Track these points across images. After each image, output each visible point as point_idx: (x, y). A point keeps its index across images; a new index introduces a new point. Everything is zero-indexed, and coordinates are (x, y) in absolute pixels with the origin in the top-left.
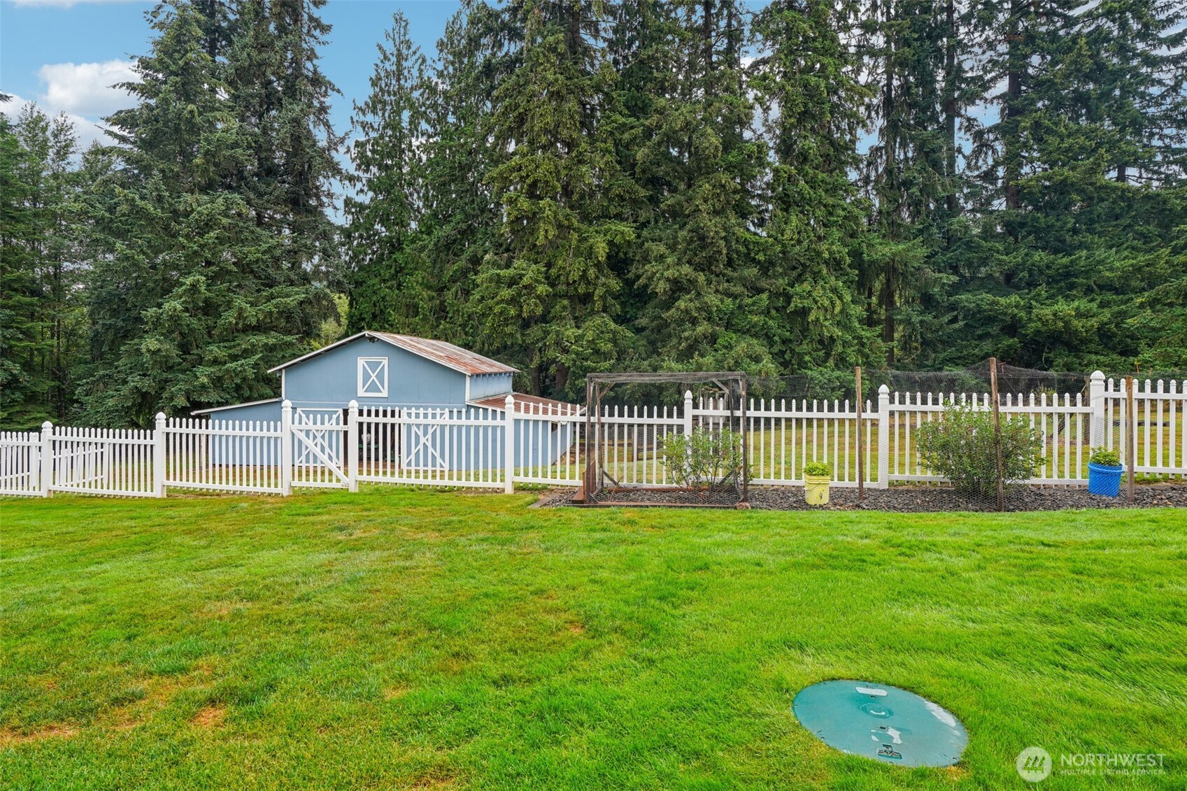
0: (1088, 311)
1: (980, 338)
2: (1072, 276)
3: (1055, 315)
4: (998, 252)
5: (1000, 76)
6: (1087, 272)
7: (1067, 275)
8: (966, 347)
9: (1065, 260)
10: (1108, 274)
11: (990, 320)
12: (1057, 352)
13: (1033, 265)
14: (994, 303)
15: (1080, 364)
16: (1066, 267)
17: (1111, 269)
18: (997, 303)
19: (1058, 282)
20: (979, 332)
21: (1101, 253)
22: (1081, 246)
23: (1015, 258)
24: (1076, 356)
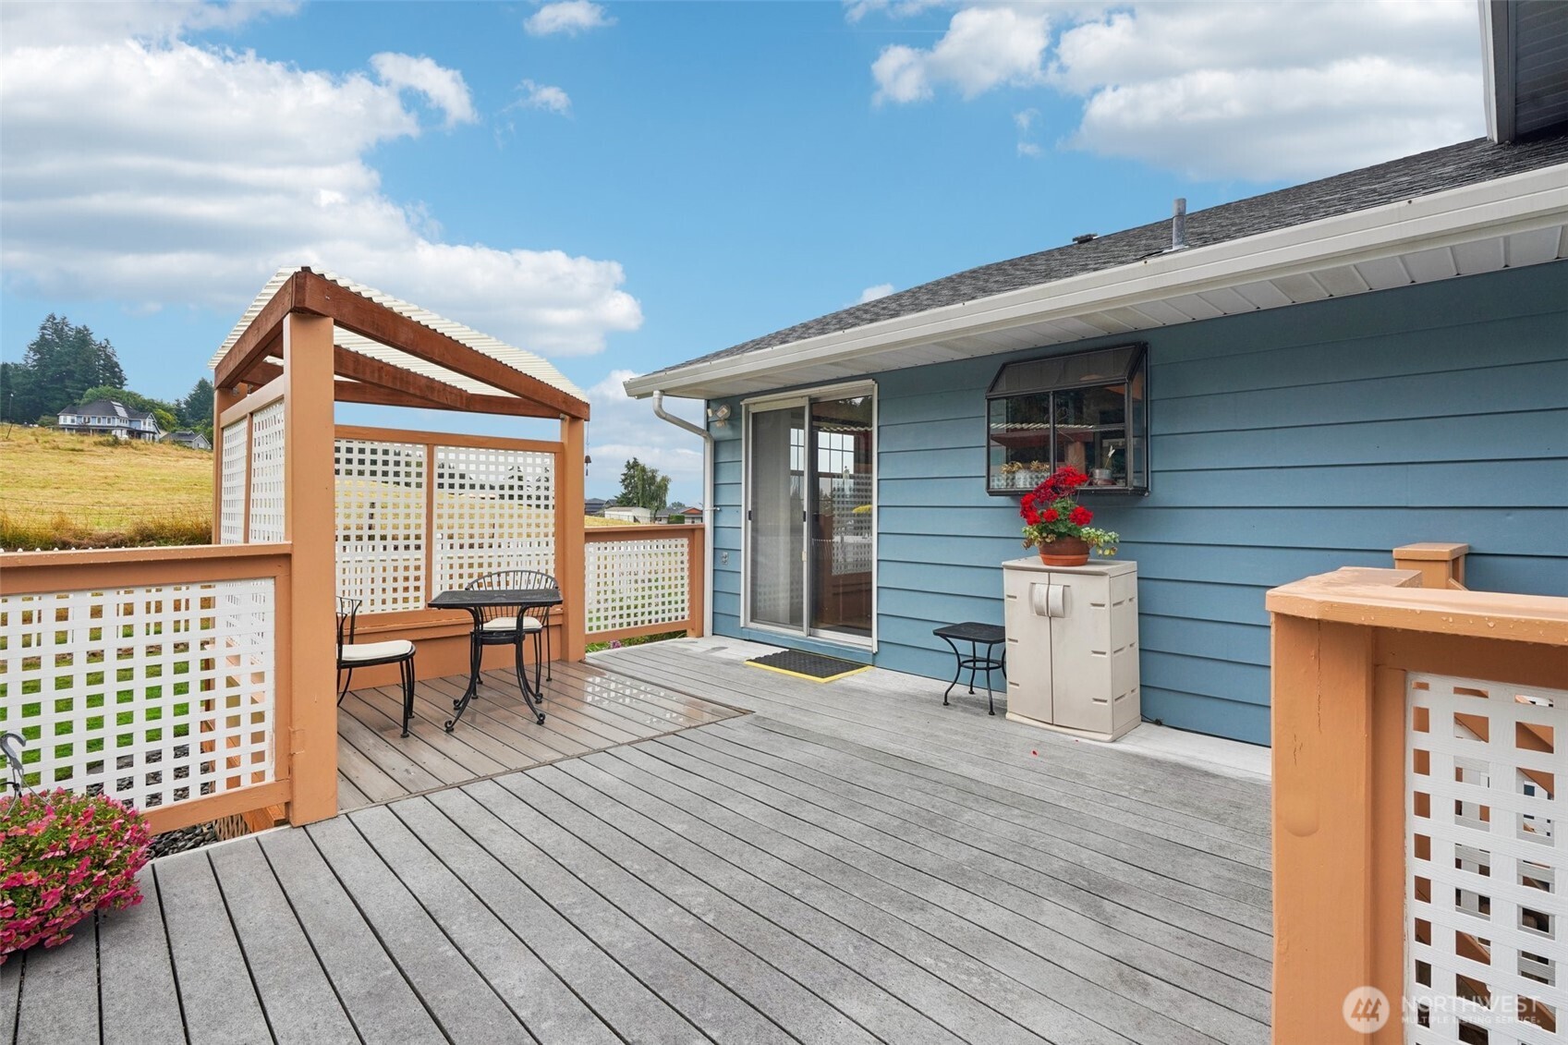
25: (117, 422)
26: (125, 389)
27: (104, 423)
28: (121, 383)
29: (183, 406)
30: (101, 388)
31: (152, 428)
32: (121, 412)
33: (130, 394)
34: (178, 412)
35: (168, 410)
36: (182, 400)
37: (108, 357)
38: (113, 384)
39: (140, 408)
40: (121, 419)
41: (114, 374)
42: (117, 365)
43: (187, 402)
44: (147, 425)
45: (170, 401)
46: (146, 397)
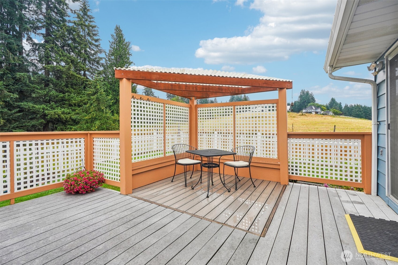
0: (67, 112)
1: (31, 119)
2: (64, 101)
3: (55, 113)
4: (37, 89)
5: (43, 27)
6: (69, 100)
7: (63, 100)
8: (24, 122)
9: (62, 95)
10: (74, 101)
11: (34, 113)
12: (58, 125)
13: (51, 95)
14: (33, 107)
15: (66, 128)
16: (62, 97)
17: (75, 100)
18: (35, 107)
19: (60, 102)
20: (30, 117)
21: (72, 95)
22: (68, 92)
23: (44, 92)
24: (65, 126)
25: (313, 110)
26: (316, 103)
27: (311, 111)
28: (315, 102)
29: (328, 105)
30: (311, 103)
31: (320, 111)
32: (314, 108)
33: (317, 104)
34: (327, 107)
35: (324, 106)
36: (328, 104)
37: (312, 96)
38: (313, 102)
39: (318, 106)
40: (314, 110)
41: (313, 100)
42: (314, 98)
43: (329, 104)
44: (319, 110)
45: (325, 104)
46: (320, 104)
